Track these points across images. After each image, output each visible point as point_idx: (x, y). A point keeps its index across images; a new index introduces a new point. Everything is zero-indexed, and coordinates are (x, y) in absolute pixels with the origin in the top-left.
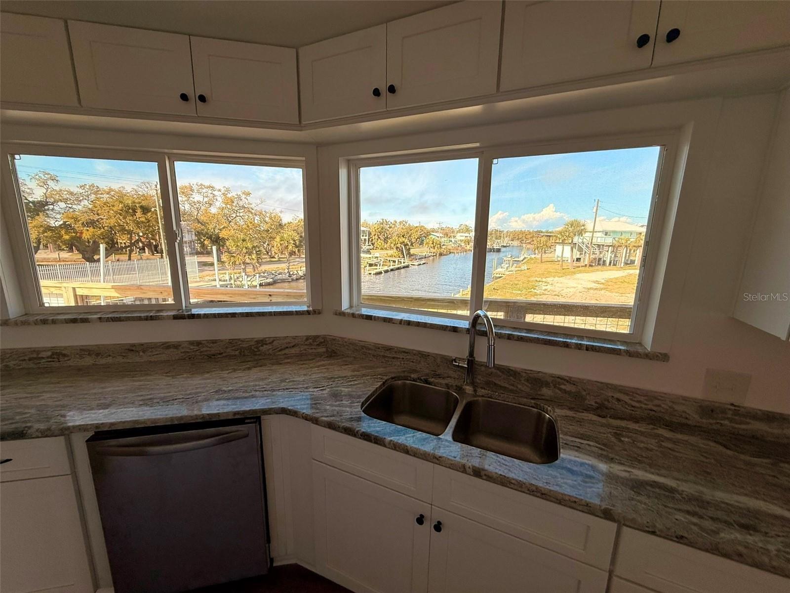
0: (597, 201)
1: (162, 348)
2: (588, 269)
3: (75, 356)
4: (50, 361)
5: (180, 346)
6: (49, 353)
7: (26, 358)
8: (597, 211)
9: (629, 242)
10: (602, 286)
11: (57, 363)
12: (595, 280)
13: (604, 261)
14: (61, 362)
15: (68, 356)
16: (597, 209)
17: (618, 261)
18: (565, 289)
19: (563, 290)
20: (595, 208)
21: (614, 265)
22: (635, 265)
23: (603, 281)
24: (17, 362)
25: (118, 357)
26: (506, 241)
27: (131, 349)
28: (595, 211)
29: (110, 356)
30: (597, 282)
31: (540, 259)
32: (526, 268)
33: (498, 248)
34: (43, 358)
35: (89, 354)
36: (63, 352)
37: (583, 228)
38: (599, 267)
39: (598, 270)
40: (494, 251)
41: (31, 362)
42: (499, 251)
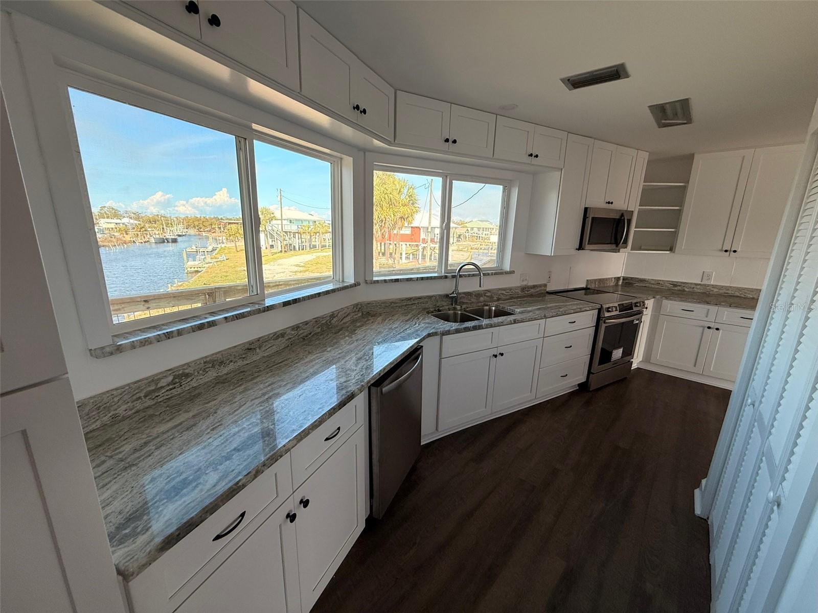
0: (279, 190)
1: (273, 340)
2: (284, 255)
3: (198, 373)
4: (171, 389)
5: (285, 333)
6: (170, 378)
7: (142, 395)
8: (281, 200)
9: (310, 229)
10: (302, 269)
11: (179, 389)
12: (296, 264)
13: (294, 247)
14: (183, 386)
15: (191, 375)
16: (281, 198)
17: (305, 246)
18: (276, 275)
19: (275, 276)
20: (279, 197)
21: (303, 249)
22: (317, 248)
23: (302, 264)
24: (129, 404)
25: (238, 361)
26: (179, 229)
27: (250, 348)
28: (279, 199)
29: (231, 361)
30: (297, 265)
31: (235, 248)
32: (225, 258)
33: (174, 237)
34: (162, 387)
35: (213, 366)
36: (187, 371)
37: (272, 215)
38: (292, 252)
39: (292, 255)
40: (168, 242)
41: (148, 398)
42: (175, 241)
